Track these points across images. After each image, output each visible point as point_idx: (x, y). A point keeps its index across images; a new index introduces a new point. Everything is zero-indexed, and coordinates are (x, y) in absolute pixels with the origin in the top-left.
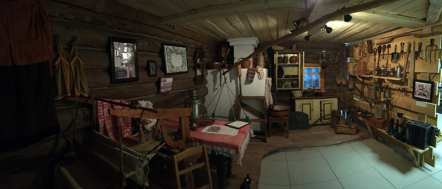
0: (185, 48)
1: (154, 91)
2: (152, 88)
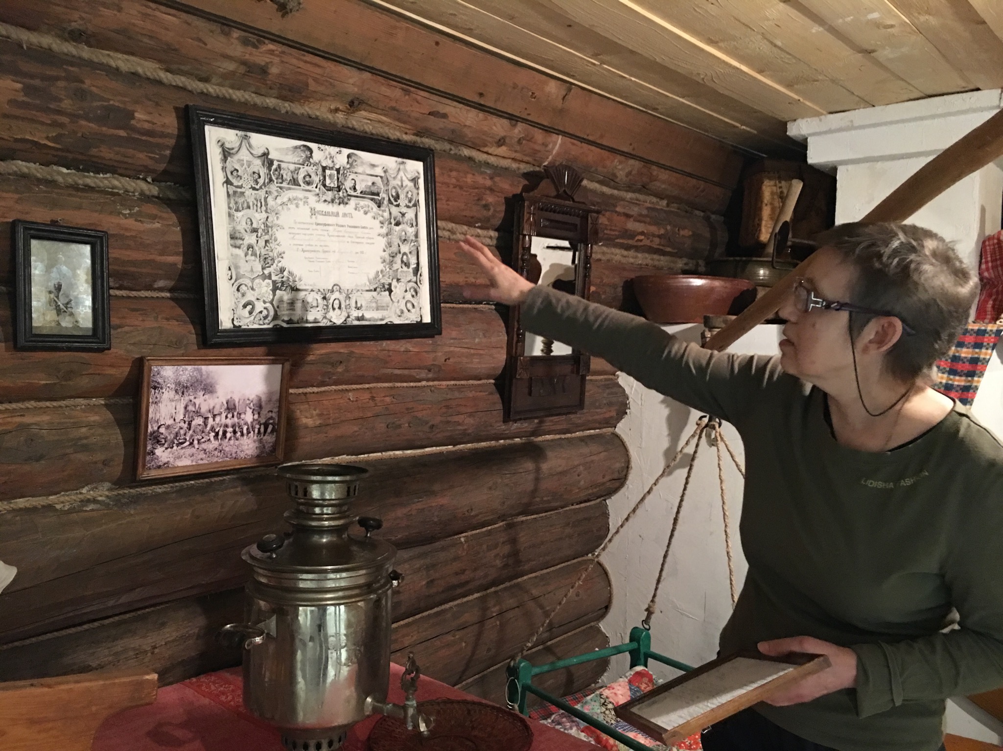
0: (416, 167)
1: (100, 456)
2: (86, 438)
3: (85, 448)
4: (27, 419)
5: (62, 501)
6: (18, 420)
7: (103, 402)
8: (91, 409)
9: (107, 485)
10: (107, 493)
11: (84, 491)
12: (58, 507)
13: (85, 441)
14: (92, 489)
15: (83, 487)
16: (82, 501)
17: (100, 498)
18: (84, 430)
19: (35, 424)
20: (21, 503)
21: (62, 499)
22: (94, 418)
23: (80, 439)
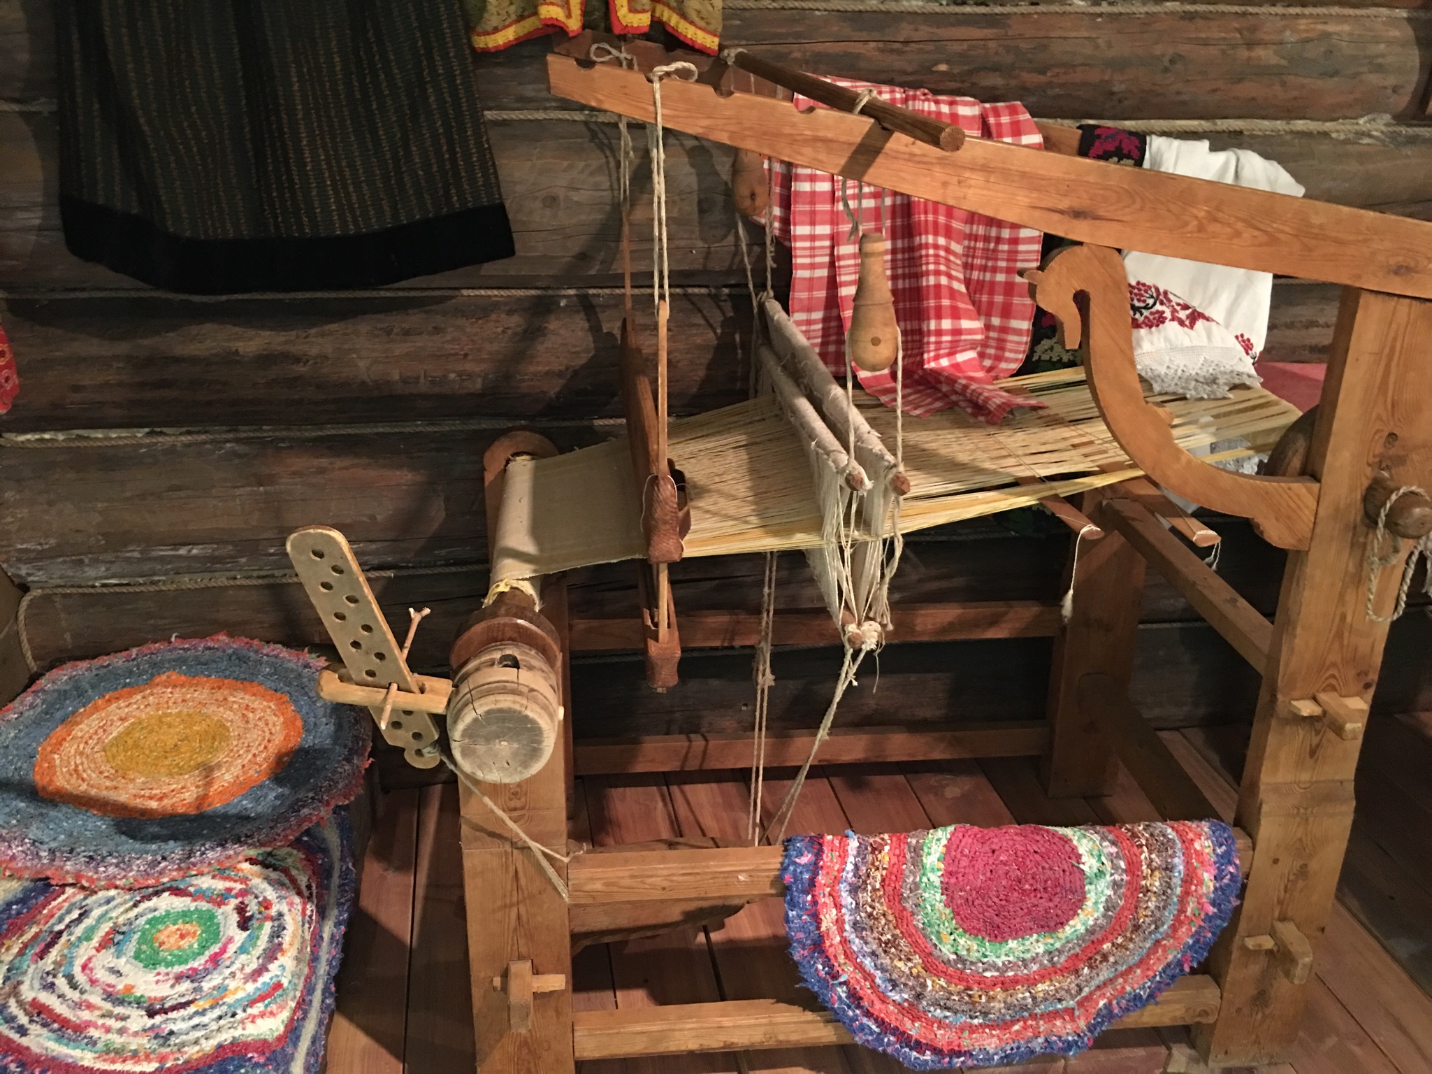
1: (1391, 81)
2: (1383, 56)
3: (1379, 69)
4: (1331, 28)
5: (1339, 129)
6: (1321, 27)
7: (1405, 15)
8: (1392, 22)
9: (1387, 117)
10: (1383, 128)
11: (1361, 121)
12: (1334, 135)
13: (1380, 60)
14: (1369, 121)
15: (1362, 116)
16: (1356, 133)
17: (1374, 133)
18: (1382, 46)
19: (1338, 34)
20: (1300, 125)
21: (1339, 127)
22: (1395, 33)
23: (1377, 57)
